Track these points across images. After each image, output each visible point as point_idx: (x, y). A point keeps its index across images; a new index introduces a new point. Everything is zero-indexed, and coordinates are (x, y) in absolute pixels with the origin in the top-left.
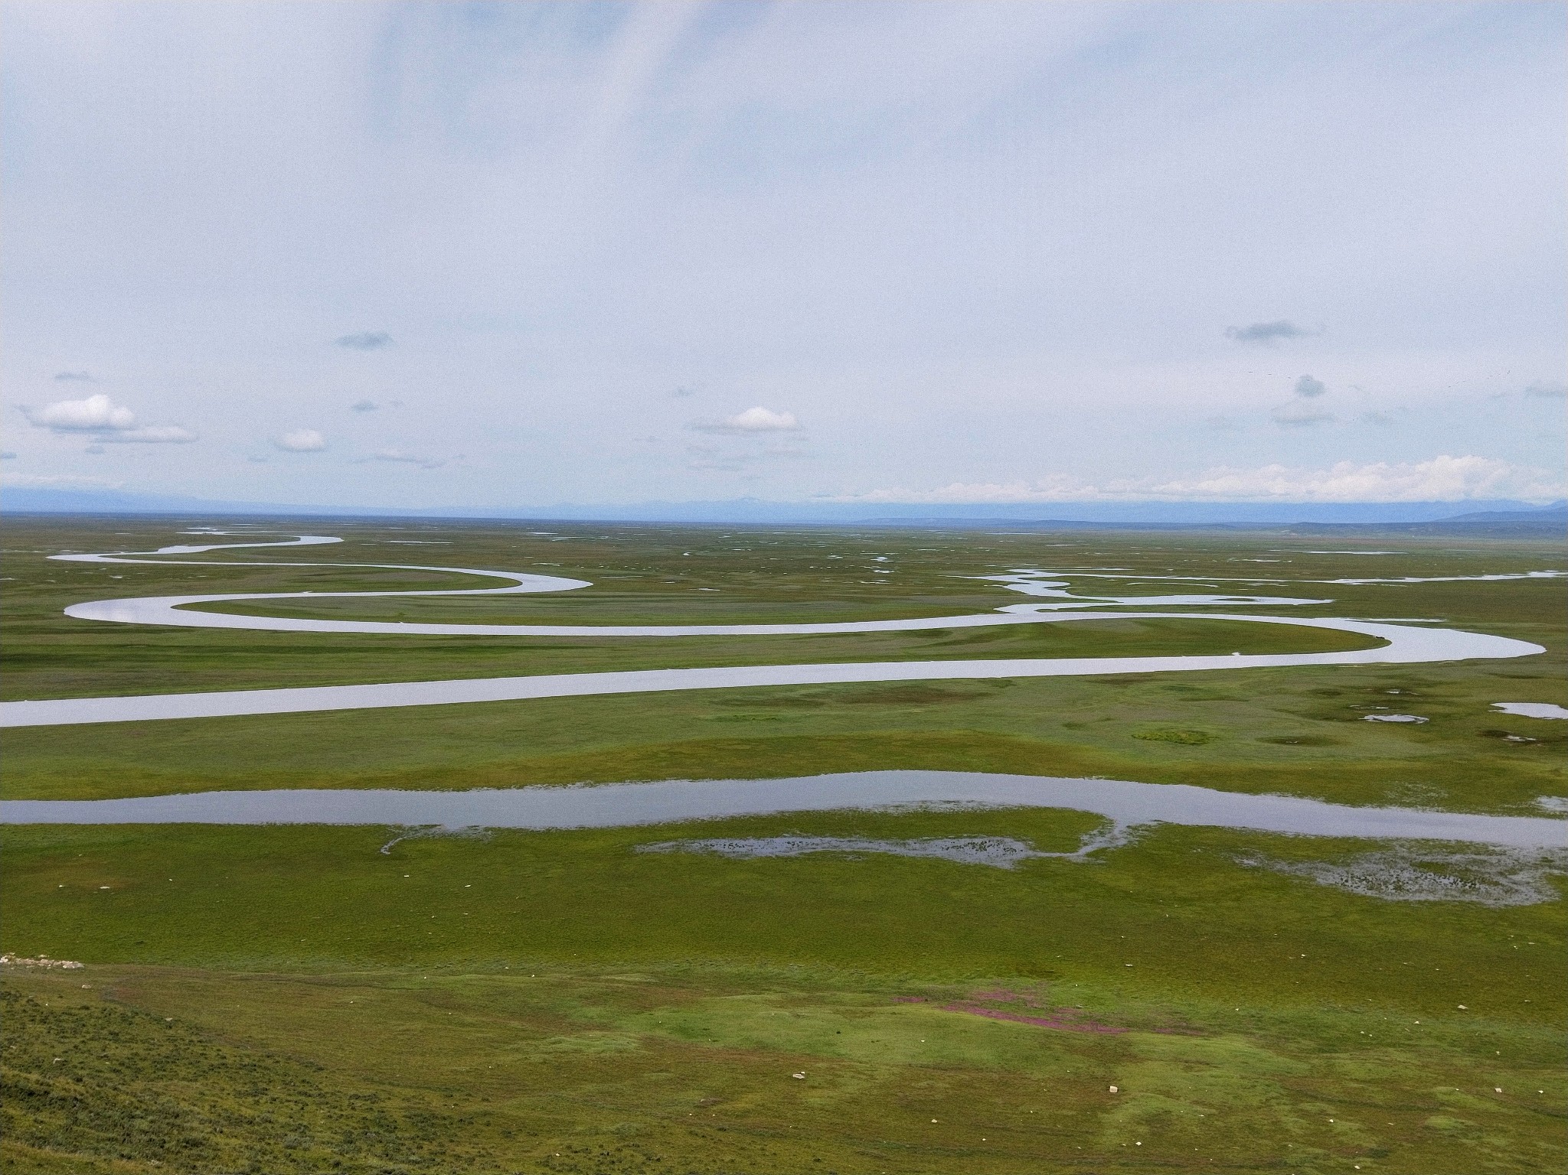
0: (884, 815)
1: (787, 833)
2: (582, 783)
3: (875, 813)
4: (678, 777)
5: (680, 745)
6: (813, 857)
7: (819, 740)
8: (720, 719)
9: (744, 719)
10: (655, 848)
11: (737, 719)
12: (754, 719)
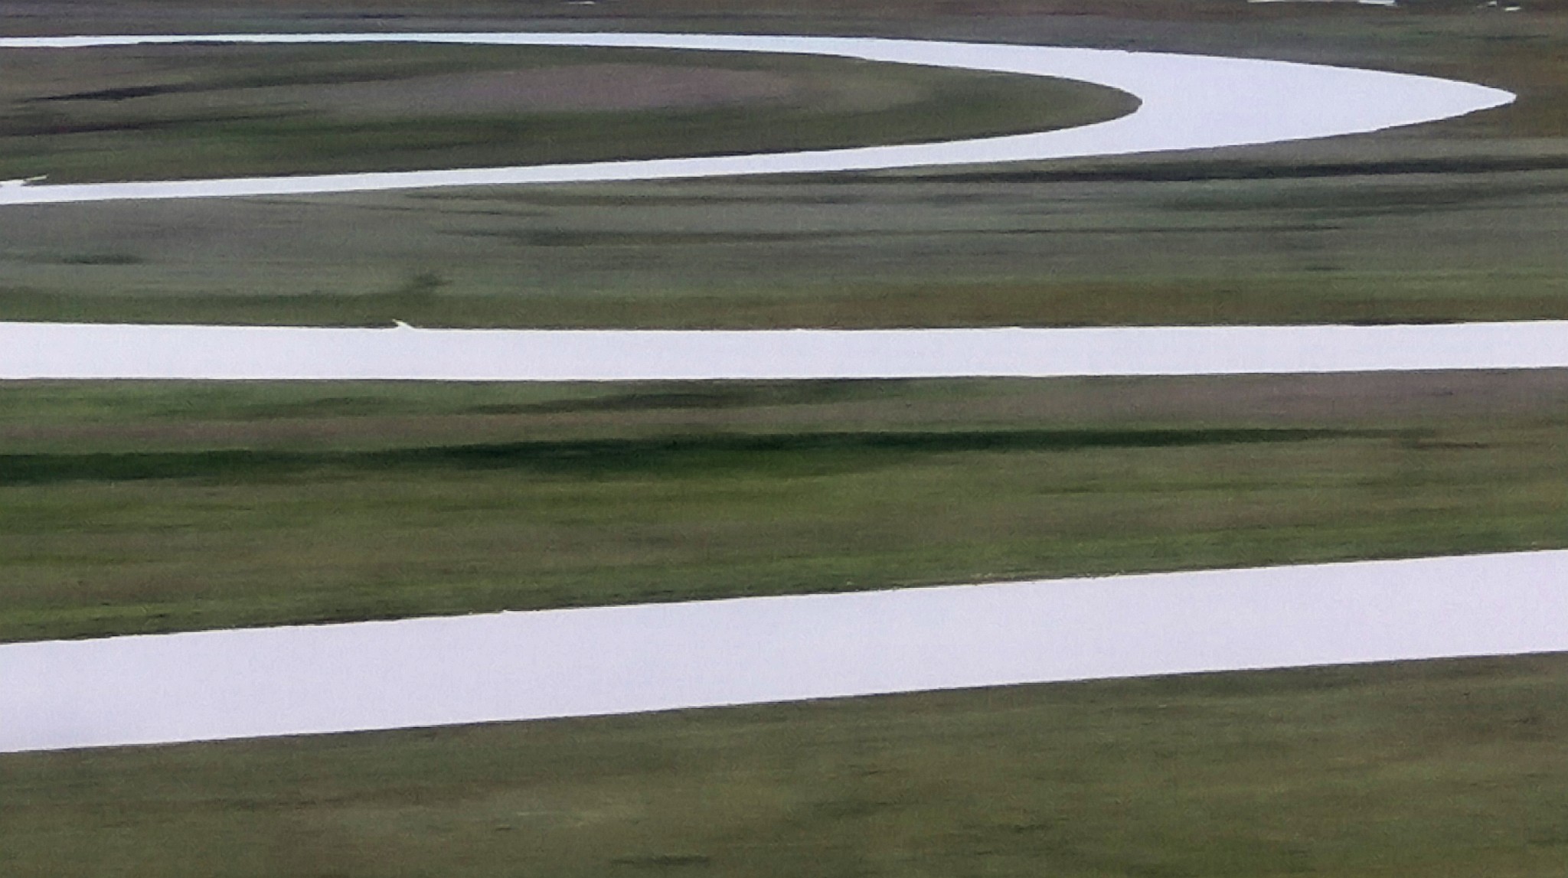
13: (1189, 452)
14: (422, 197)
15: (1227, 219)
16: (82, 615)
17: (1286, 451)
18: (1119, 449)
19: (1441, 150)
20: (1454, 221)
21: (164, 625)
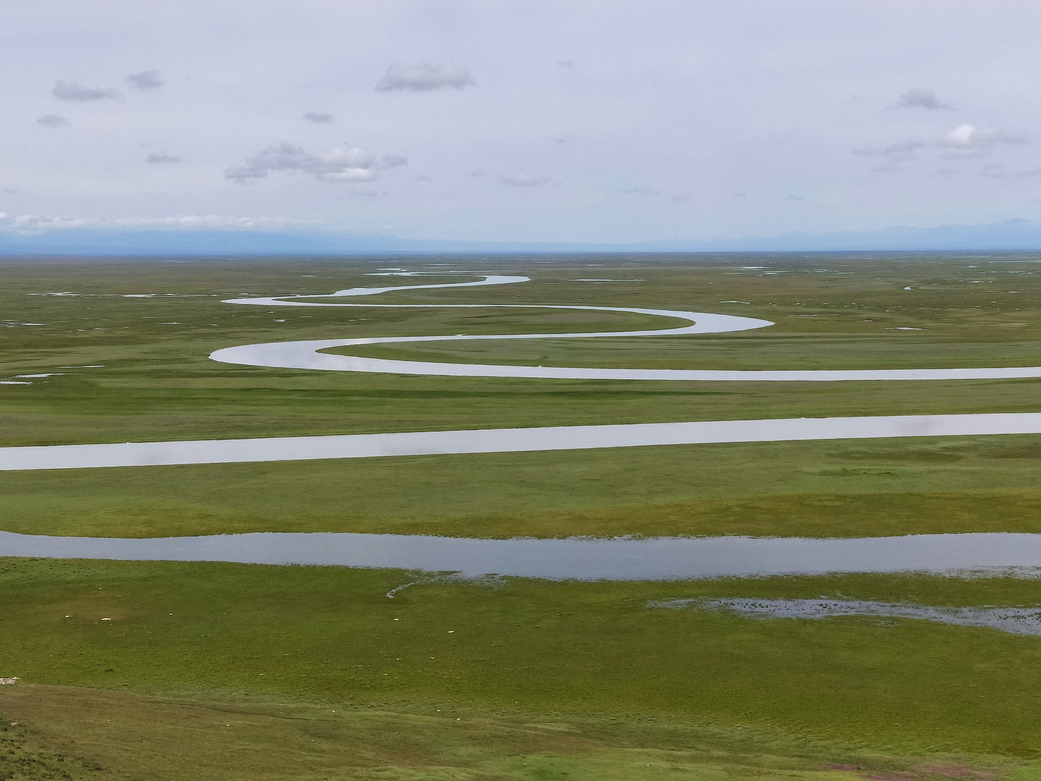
0: (954, 581)
1: (825, 595)
2: (630, 536)
3: (944, 578)
4: (739, 533)
5: (762, 499)
6: (839, 623)
7: (931, 498)
8: (825, 473)
9: (854, 473)
10: (668, 604)
11: (845, 473)
12: (865, 473)
13: (705, 397)
14: (545, 340)
15: (714, 348)
16: (472, 425)
17: (725, 397)
18: (689, 396)
19: (760, 334)
20: (762, 349)
21: (489, 428)
